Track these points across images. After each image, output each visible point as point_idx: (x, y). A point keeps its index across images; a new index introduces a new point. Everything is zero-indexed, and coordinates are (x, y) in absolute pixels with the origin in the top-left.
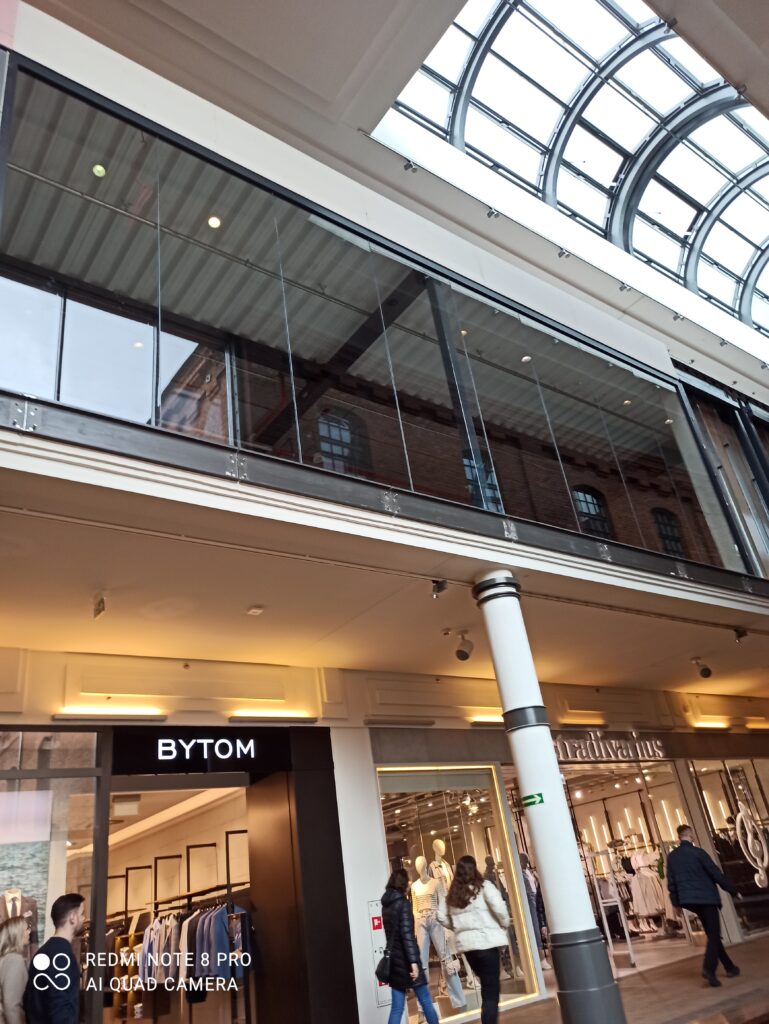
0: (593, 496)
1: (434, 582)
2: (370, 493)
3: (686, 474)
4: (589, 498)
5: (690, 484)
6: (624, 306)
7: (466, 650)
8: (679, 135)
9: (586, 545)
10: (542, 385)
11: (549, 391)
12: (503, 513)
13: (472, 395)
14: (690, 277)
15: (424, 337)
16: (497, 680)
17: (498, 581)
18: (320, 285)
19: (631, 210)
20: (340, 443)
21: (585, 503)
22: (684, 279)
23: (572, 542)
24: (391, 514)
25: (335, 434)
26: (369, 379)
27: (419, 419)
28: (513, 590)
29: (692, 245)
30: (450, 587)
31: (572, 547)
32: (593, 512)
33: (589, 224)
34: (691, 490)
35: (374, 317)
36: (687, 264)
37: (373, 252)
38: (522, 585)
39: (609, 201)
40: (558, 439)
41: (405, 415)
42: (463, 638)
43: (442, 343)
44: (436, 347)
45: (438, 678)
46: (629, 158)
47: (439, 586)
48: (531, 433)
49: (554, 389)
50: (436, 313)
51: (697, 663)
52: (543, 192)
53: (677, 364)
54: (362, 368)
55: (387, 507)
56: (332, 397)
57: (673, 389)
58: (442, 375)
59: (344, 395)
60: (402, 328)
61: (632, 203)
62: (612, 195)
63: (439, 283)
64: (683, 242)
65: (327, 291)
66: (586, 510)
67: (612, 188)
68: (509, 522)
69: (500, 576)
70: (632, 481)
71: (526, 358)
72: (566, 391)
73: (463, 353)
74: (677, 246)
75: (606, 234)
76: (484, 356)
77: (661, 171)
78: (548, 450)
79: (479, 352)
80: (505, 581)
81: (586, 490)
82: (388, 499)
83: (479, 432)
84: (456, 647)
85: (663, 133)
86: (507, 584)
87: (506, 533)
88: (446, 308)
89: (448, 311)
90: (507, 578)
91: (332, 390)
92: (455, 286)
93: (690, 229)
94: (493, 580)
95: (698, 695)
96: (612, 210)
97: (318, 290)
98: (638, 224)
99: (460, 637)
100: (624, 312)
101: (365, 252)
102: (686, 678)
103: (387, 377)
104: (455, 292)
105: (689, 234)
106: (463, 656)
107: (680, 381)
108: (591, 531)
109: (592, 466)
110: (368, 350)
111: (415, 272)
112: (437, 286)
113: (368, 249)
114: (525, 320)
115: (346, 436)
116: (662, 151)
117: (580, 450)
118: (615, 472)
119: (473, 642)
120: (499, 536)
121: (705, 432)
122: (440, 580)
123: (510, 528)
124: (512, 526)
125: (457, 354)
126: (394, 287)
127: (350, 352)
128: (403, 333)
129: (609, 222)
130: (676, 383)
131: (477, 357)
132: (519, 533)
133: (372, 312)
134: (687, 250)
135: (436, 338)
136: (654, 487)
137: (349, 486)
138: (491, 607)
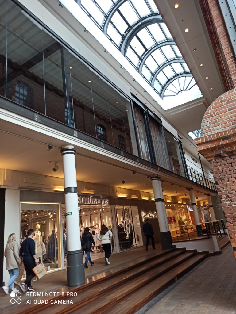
0: (103, 128)
1: (48, 146)
2: (31, 113)
3: (128, 126)
4: (101, 128)
5: (129, 129)
6: (121, 73)
7: (56, 168)
8: (145, 25)
9: (98, 142)
10: (93, 91)
11: (95, 93)
12: (74, 128)
13: (71, 89)
14: (140, 69)
15: (57, 65)
16: (64, 179)
17: (69, 149)
18: (22, 37)
19: (128, 44)
20: (23, 95)
21: (100, 130)
22: (138, 70)
23: (94, 140)
24: (37, 122)
25: (21, 91)
26: (36, 75)
27: (52, 92)
28: (73, 152)
29: (142, 60)
30: (53, 148)
31: (93, 142)
32: (102, 133)
33: (115, 44)
34: (129, 132)
35: (40, 54)
36: (140, 65)
37: (43, 30)
38: (77, 151)
39: (122, 39)
40: (95, 109)
41: (47, 90)
42: (56, 165)
43: (63, 68)
44: (60, 70)
45: (46, 176)
46: (130, 27)
47: (50, 148)
48: (87, 105)
49: (96, 93)
50: (62, 58)
51: (122, 179)
52: (103, 29)
53: (132, 94)
54: (34, 70)
55: (36, 119)
56: (22, 77)
57: (129, 101)
58: (62, 80)
59: (26, 78)
60: (50, 60)
61: (128, 41)
62: (123, 37)
63: (65, 48)
64: (140, 58)
65: (24, 40)
66: (100, 132)
67: (123, 35)
68: (75, 131)
69: (70, 147)
70: (114, 126)
71: (90, 81)
72: (100, 94)
73: (69, 74)
74: (138, 59)
75: (119, 49)
76: (76, 77)
77: (138, 34)
78: (91, 111)
79: (75, 75)
80: (71, 149)
81: (101, 126)
82: (37, 116)
83: (71, 101)
84: (53, 168)
85: (140, 23)
86: (72, 150)
87: (74, 134)
88: (66, 58)
89: (66, 59)
90: (72, 148)
91: (22, 76)
92: (70, 51)
93: (142, 55)
94: (68, 148)
95: (120, 188)
96: (122, 42)
97: (21, 38)
98: (129, 49)
99: (55, 164)
100: (121, 75)
101: (40, 29)
102: (118, 183)
103: (43, 76)
104: (70, 53)
105: (142, 56)
106: (55, 170)
107: (132, 99)
108: (100, 139)
109: (104, 119)
110: (37, 65)
111: (57, 42)
112: (64, 49)
113: (41, 29)
114: (91, 69)
115: (25, 93)
116: (139, 28)
117: (101, 114)
118: (110, 122)
119: (59, 166)
120: (72, 135)
121: (136, 116)
122: (51, 146)
123: (76, 133)
124: (76, 132)
125: (68, 74)
126: (49, 45)
127: (30, 64)
128: (50, 62)
129: (121, 45)
130: (131, 100)
131: (74, 76)
132: (78, 135)
133: (40, 51)
134: (141, 61)
135: (61, 66)
136: (120, 129)
137: (23, 109)
138: (66, 156)
